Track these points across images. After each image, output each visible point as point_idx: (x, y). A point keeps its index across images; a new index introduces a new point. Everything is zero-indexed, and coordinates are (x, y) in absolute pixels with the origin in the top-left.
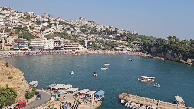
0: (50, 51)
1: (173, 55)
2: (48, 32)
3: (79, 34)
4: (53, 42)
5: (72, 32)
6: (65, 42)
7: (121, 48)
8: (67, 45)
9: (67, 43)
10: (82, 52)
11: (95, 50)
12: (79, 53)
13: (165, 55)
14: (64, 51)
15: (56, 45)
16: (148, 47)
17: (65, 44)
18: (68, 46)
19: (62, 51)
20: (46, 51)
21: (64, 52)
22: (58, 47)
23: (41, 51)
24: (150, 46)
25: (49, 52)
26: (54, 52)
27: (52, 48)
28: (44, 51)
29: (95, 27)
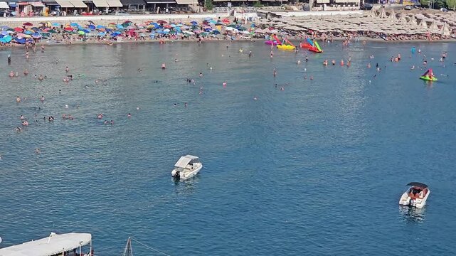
0: (97, 19)
10: (330, 27)
11: (430, 11)
12: (308, 31)
14: (199, 17)
19: (183, 17)
20: (66, 20)
21: (194, 26)
23: (36, 21)
25: (91, 26)
26: (127, 23)
28: (52, 20)
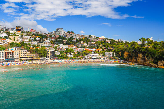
1: (143, 59)
2: (2, 43)
3: (47, 45)
4: (4, 53)
5: (38, 42)
6: (21, 53)
7: (92, 56)
8: (23, 56)
9: (24, 54)
13: (137, 59)
14: (19, 62)
15: (8, 57)
16: (120, 53)
17: (21, 54)
18: (25, 56)
22: (10, 59)
24: (123, 52)
27: (2, 60)
29: (73, 36)
